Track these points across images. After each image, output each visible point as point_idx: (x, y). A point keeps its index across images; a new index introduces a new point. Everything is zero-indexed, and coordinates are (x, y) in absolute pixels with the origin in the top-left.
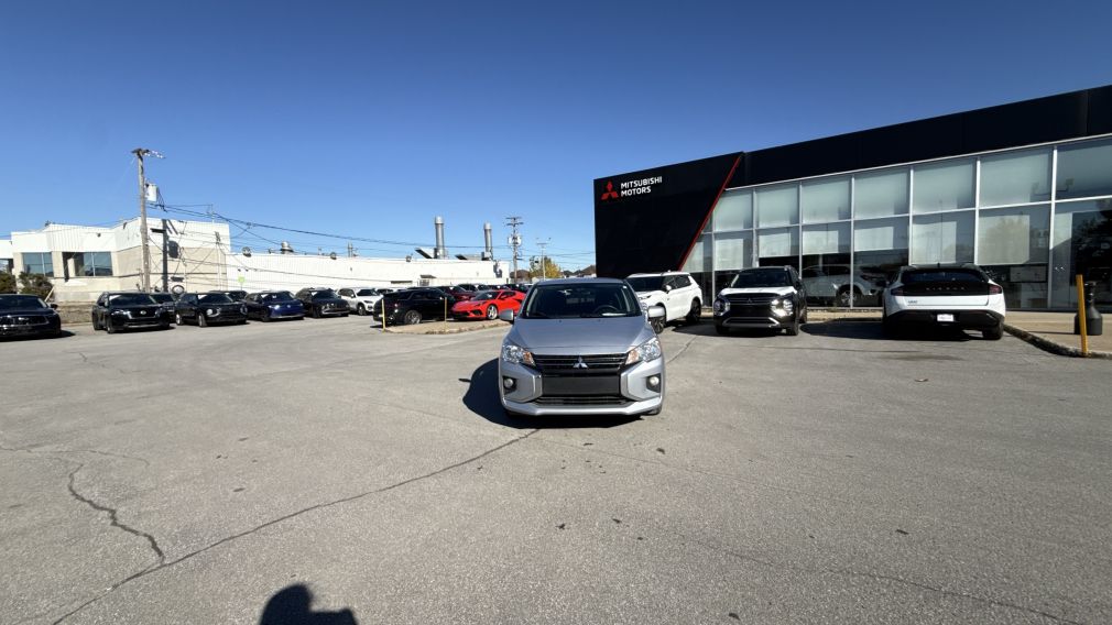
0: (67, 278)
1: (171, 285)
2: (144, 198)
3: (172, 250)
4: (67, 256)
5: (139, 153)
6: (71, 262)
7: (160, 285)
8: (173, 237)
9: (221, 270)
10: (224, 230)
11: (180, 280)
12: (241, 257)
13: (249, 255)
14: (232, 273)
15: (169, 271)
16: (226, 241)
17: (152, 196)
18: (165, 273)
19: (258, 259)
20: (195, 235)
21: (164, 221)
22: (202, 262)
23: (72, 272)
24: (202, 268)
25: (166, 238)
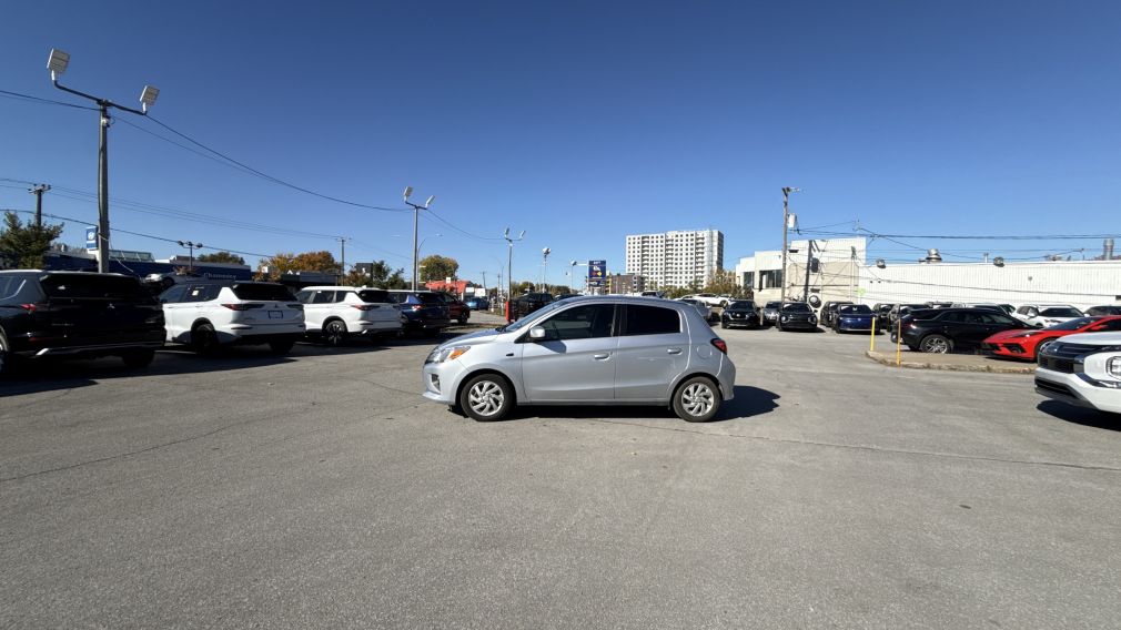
0: (761, 289)
1: (810, 294)
2: (786, 226)
3: (814, 266)
4: (762, 273)
5: (786, 191)
6: (764, 277)
7: (802, 295)
8: (816, 255)
9: (853, 282)
10: (860, 243)
11: (817, 291)
12: (875, 269)
13: (883, 267)
14: (863, 284)
15: (810, 283)
16: (861, 255)
17: (791, 224)
18: (807, 285)
19: (892, 271)
20: (834, 251)
21: (810, 242)
22: (837, 275)
23: (764, 286)
24: (837, 281)
25: (810, 255)
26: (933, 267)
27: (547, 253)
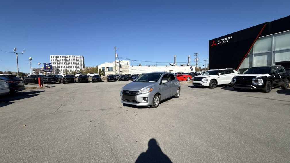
0: (107, 72)
1: (120, 73)
2: (116, 57)
3: (120, 66)
4: (107, 68)
5: (115, 48)
6: (107, 69)
7: (118, 73)
8: (121, 64)
9: (128, 70)
10: (129, 62)
11: (121, 72)
12: (132, 67)
13: (133, 67)
14: (130, 70)
15: (120, 70)
16: (129, 64)
17: (117, 56)
18: (119, 71)
19: (135, 67)
20: (124, 63)
21: (119, 61)
22: (125, 68)
24: (125, 70)
25: (119, 64)
26: (140, 67)
27: (31, 59)
